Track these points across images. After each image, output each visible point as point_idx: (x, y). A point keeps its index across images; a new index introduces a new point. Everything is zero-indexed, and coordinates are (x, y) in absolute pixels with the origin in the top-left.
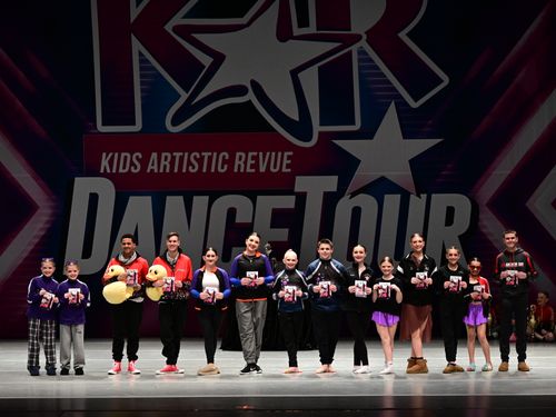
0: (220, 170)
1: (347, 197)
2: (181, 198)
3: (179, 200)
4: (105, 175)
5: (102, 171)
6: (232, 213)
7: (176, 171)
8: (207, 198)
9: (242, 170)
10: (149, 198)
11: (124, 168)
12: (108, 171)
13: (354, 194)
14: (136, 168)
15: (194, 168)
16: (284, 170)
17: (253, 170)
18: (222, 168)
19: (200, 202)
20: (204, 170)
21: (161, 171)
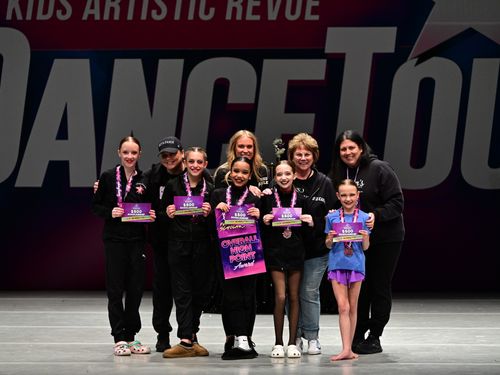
0: (202, 16)
1: (411, 63)
2: (138, 63)
3: (136, 65)
4: (14, 24)
5: (9, 17)
6: (221, 87)
7: (130, 17)
8: (181, 62)
9: (239, 17)
10: (86, 63)
11: (45, 12)
12: (19, 17)
13: (422, 58)
14: (64, 13)
15: (159, 13)
16: (309, 17)
17: (258, 18)
18: (207, 12)
19: (170, 69)
20: (177, 17)
21: (106, 17)
